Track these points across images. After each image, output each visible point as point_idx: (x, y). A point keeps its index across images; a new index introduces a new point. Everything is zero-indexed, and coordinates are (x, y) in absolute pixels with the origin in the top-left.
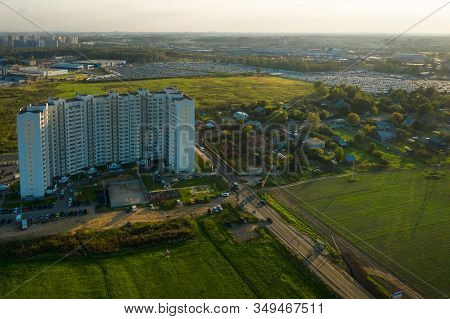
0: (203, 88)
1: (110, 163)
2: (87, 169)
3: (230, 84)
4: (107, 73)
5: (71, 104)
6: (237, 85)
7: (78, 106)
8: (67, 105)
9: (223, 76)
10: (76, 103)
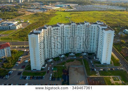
0: (106, 16)
1: (70, 53)
2: (61, 55)
3: (117, 14)
4: (72, 8)
5: (54, 28)
6: (120, 15)
7: (58, 29)
8: (52, 29)
9: (113, 11)
10: (56, 28)
